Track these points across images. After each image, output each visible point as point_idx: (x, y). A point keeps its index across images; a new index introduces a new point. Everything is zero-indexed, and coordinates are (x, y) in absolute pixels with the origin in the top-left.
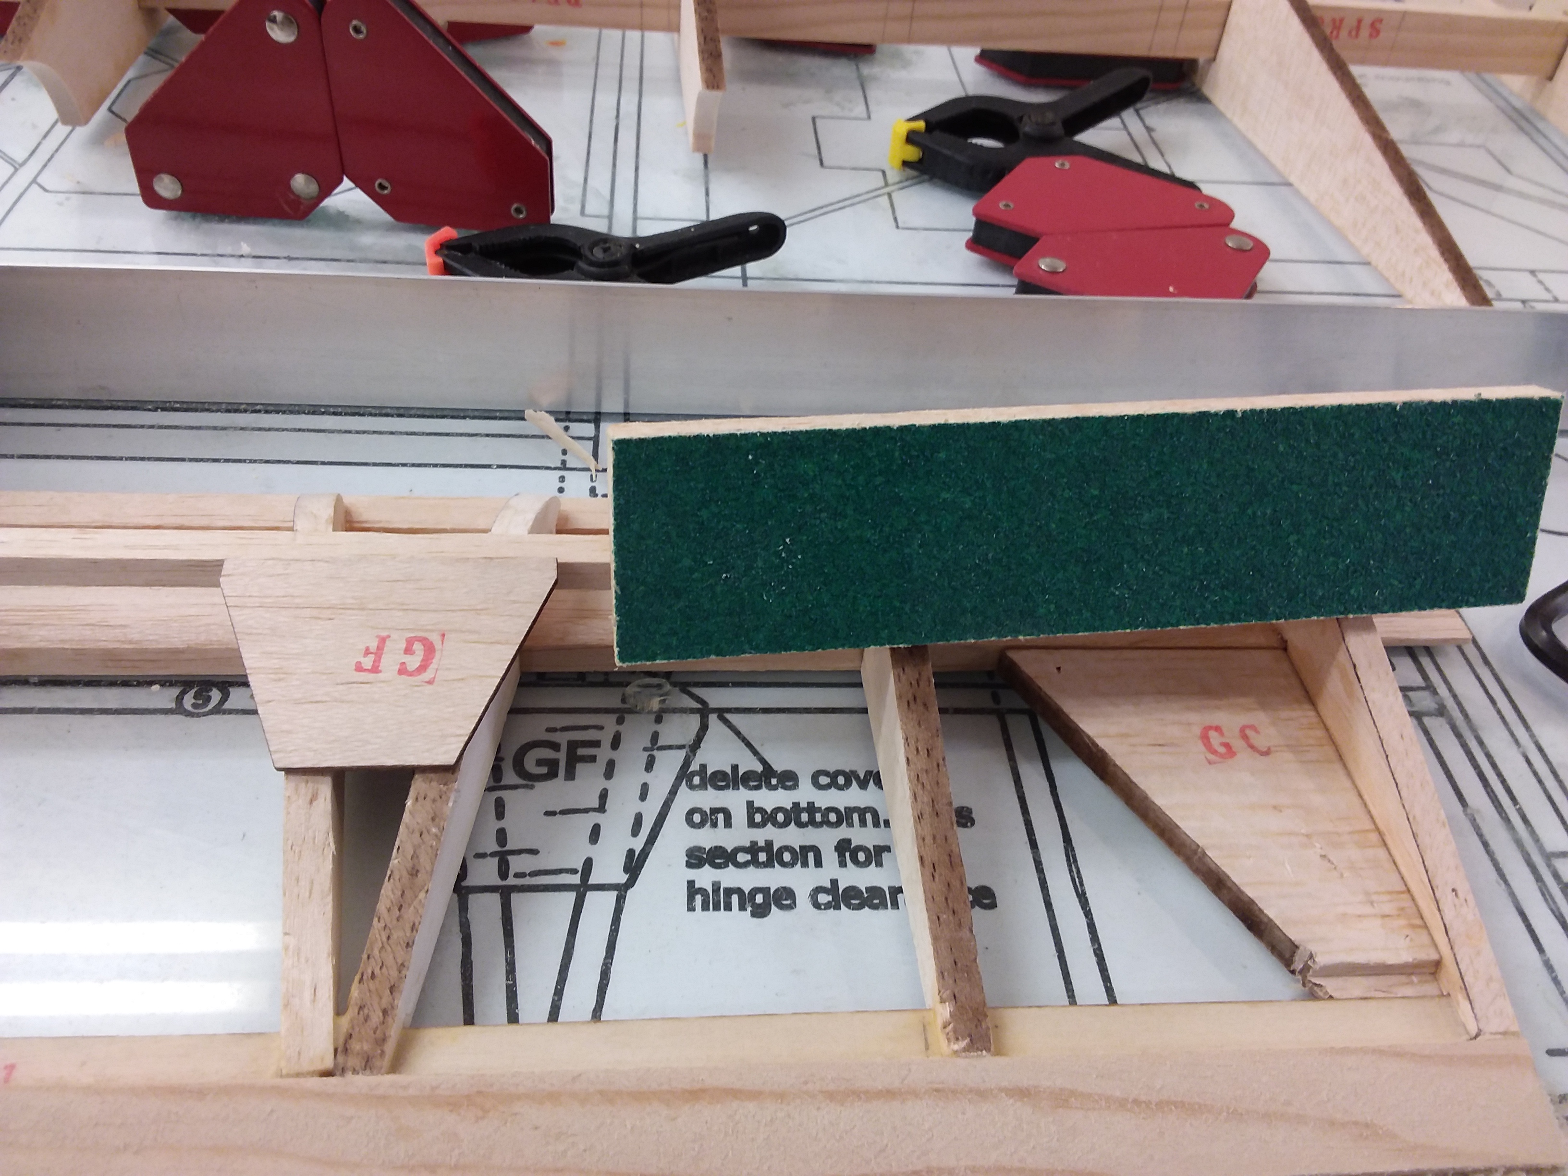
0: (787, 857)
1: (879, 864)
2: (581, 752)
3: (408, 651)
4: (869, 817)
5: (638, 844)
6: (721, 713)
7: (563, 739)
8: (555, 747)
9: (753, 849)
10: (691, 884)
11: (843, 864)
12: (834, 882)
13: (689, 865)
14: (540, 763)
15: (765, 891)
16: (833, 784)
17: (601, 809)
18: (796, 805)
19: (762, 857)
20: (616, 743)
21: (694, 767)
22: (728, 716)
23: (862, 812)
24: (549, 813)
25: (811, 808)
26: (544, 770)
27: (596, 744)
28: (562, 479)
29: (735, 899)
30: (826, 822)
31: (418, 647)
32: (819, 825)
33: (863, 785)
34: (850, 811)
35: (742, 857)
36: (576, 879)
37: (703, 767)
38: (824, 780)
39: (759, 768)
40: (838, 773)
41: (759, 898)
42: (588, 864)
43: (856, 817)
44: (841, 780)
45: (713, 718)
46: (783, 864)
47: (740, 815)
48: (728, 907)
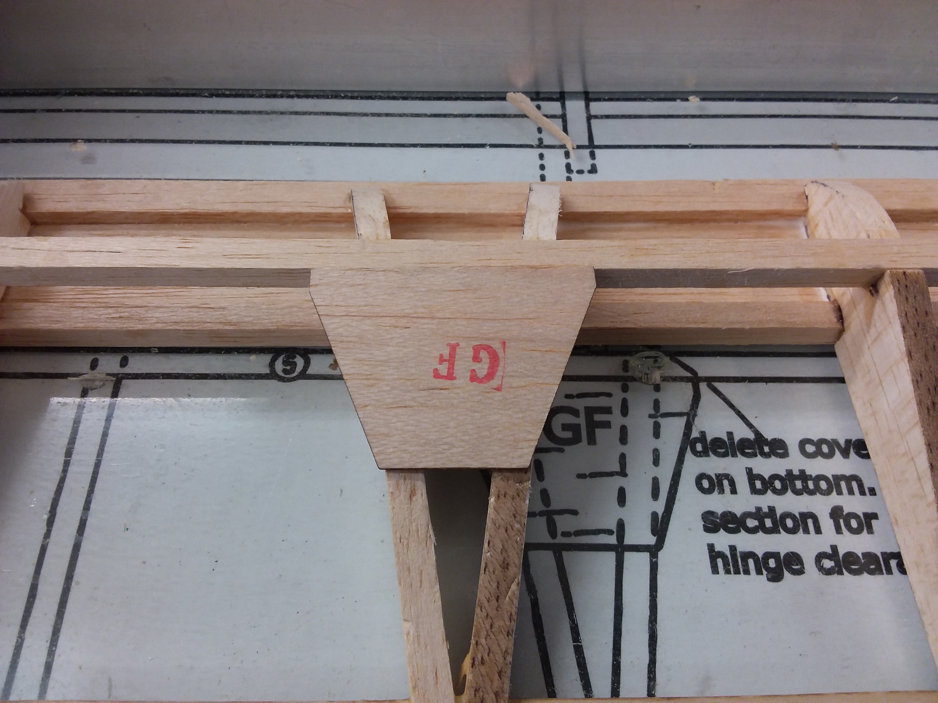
0: (789, 523)
1: (870, 531)
2: (598, 417)
3: (476, 358)
4: (854, 484)
5: (659, 507)
6: (710, 380)
7: (580, 404)
8: (575, 413)
9: (758, 514)
10: (711, 547)
11: (838, 530)
12: (834, 548)
13: (707, 530)
14: (565, 427)
15: (775, 555)
16: (818, 453)
17: (623, 473)
18: (789, 473)
19: (768, 523)
20: (625, 411)
21: (695, 434)
22: (717, 385)
23: (849, 479)
24: (581, 476)
25: (803, 476)
26: (568, 435)
27: (608, 410)
28: (541, 156)
29: (751, 562)
30: (817, 490)
31: (483, 354)
32: (811, 493)
33: (845, 454)
34: (838, 478)
35: (751, 523)
36: (612, 540)
37: (703, 434)
38: (810, 448)
39: (751, 436)
40: (823, 441)
41: (772, 563)
42: (621, 525)
43: (843, 484)
44: (825, 449)
45: (703, 387)
46: (789, 531)
47: (742, 484)
48: (747, 572)
